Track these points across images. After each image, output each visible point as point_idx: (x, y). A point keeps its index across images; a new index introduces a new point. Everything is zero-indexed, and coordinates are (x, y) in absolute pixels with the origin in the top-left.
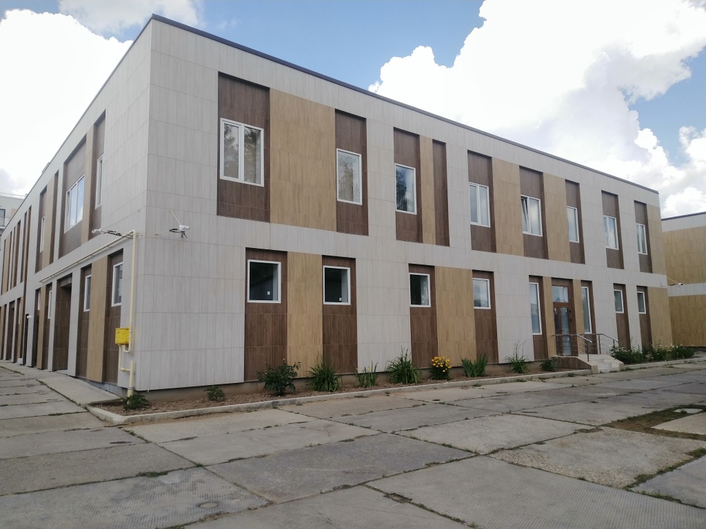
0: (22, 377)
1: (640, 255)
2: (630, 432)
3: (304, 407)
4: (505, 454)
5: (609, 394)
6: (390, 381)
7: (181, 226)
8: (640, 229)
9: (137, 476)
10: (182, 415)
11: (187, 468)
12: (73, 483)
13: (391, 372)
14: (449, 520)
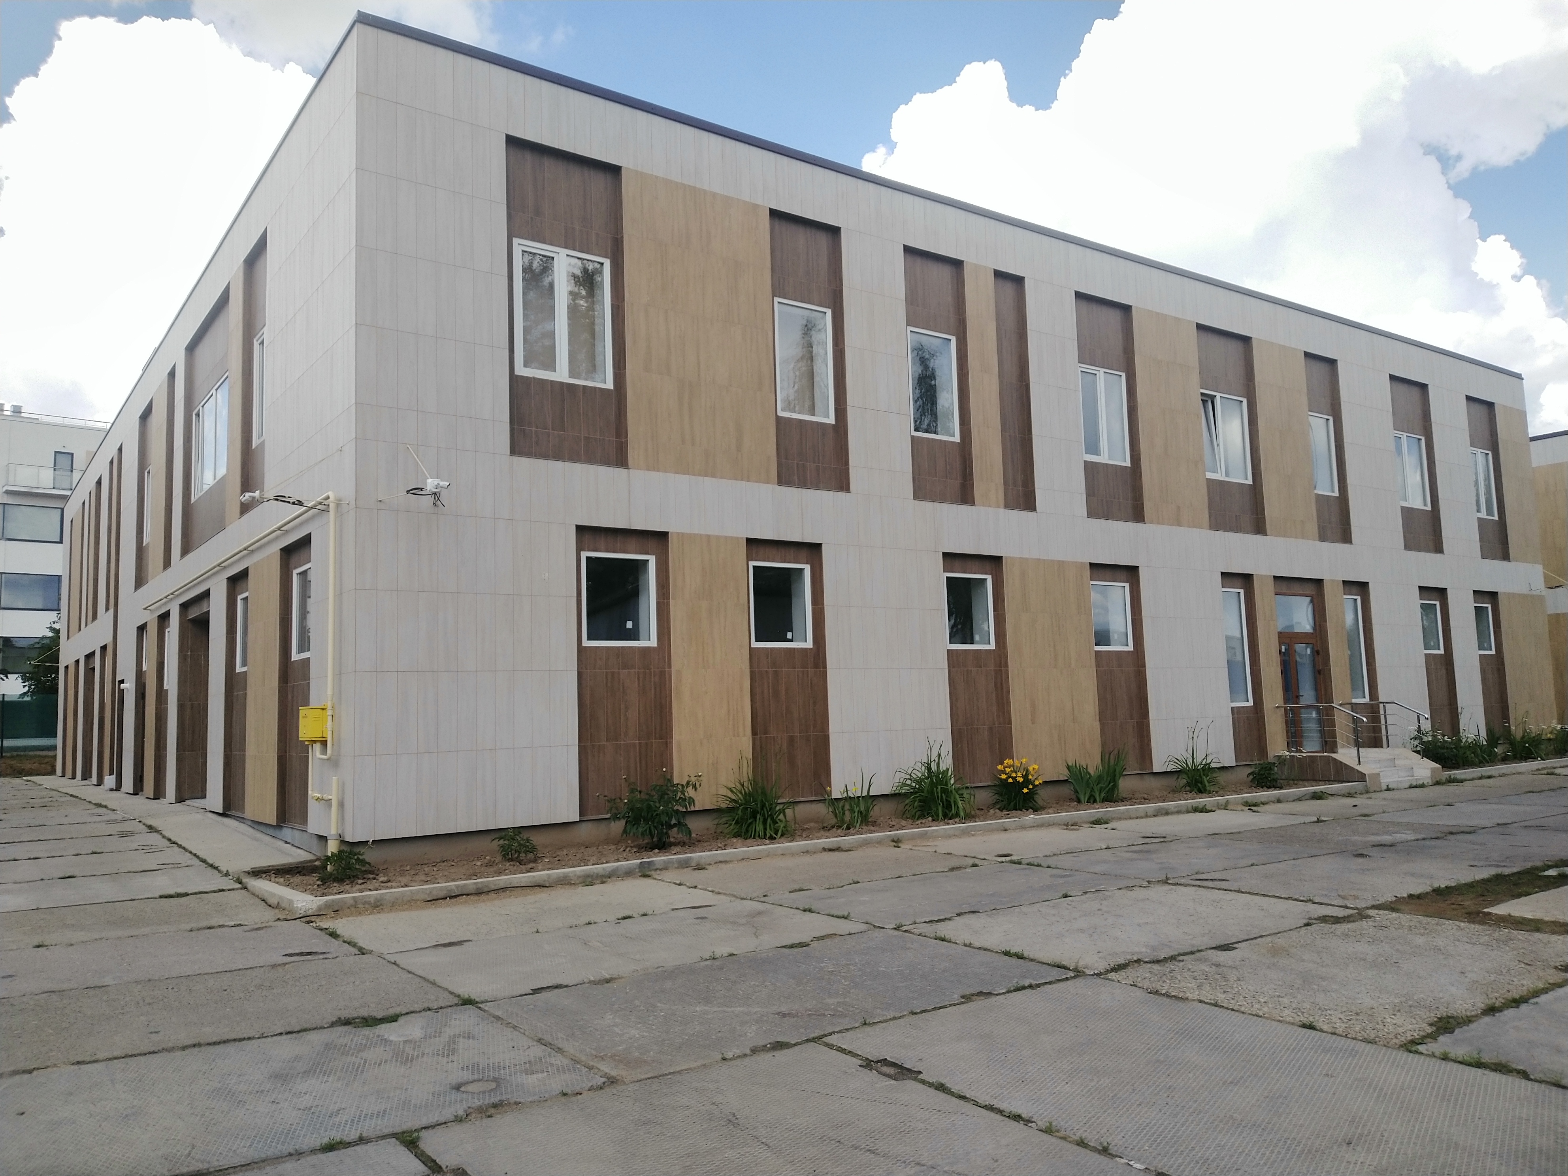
0: (112, 816)
1: (1480, 520)
2: (1433, 921)
3: (711, 873)
4: (1140, 974)
5: (1399, 837)
6: (904, 815)
7: (429, 481)
8: (1481, 459)
9: (333, 1025)
10: (442, 894)
11: (441, 1008)
12: (196, 1041)
13: (905, 794)
14: (998, 1117)
